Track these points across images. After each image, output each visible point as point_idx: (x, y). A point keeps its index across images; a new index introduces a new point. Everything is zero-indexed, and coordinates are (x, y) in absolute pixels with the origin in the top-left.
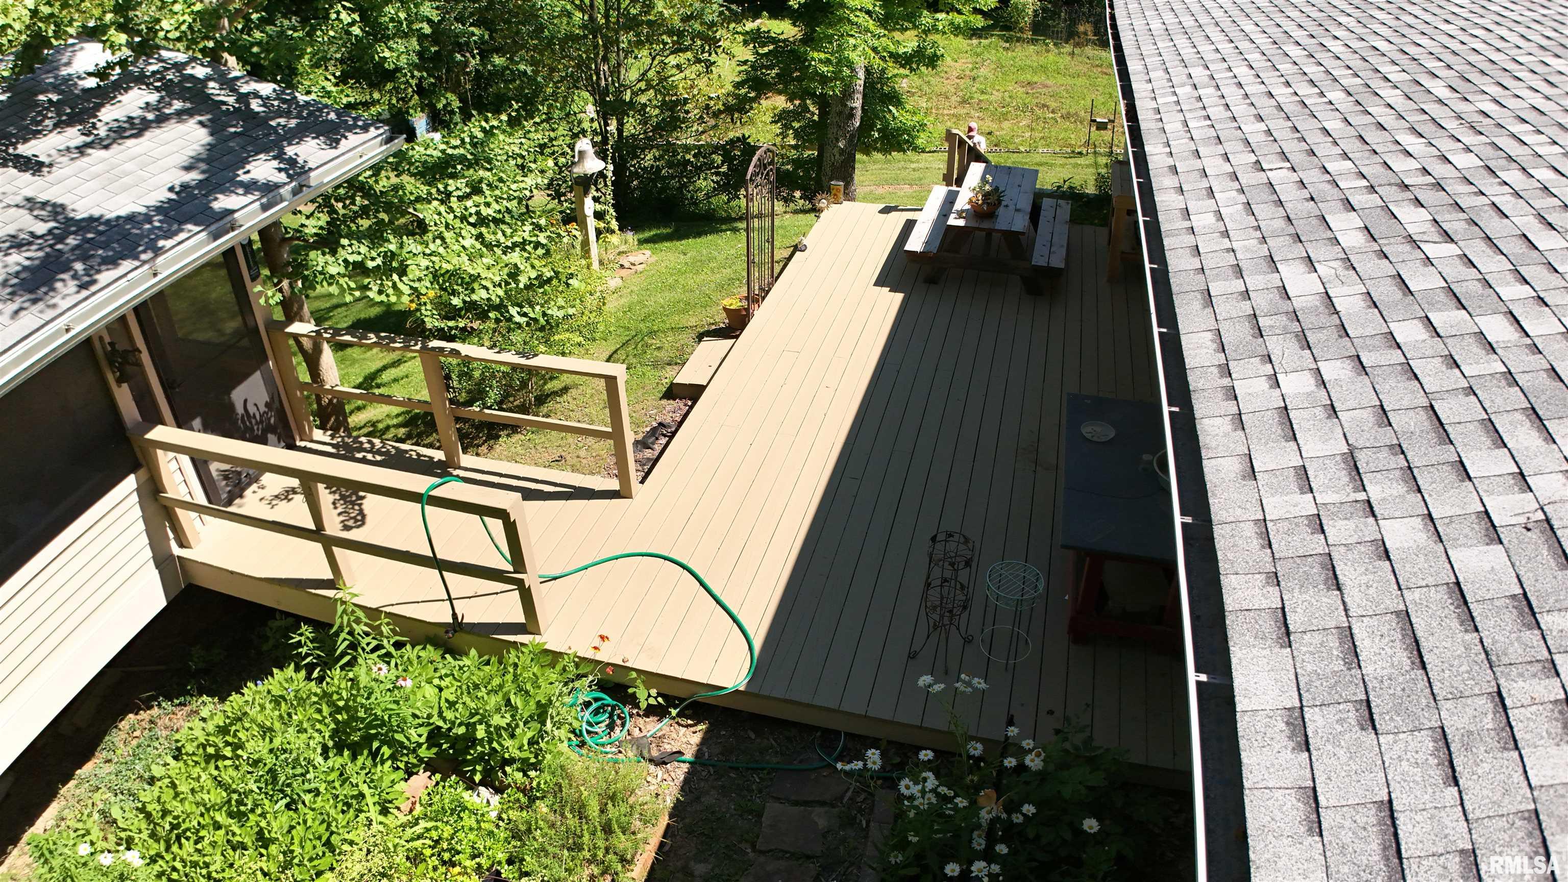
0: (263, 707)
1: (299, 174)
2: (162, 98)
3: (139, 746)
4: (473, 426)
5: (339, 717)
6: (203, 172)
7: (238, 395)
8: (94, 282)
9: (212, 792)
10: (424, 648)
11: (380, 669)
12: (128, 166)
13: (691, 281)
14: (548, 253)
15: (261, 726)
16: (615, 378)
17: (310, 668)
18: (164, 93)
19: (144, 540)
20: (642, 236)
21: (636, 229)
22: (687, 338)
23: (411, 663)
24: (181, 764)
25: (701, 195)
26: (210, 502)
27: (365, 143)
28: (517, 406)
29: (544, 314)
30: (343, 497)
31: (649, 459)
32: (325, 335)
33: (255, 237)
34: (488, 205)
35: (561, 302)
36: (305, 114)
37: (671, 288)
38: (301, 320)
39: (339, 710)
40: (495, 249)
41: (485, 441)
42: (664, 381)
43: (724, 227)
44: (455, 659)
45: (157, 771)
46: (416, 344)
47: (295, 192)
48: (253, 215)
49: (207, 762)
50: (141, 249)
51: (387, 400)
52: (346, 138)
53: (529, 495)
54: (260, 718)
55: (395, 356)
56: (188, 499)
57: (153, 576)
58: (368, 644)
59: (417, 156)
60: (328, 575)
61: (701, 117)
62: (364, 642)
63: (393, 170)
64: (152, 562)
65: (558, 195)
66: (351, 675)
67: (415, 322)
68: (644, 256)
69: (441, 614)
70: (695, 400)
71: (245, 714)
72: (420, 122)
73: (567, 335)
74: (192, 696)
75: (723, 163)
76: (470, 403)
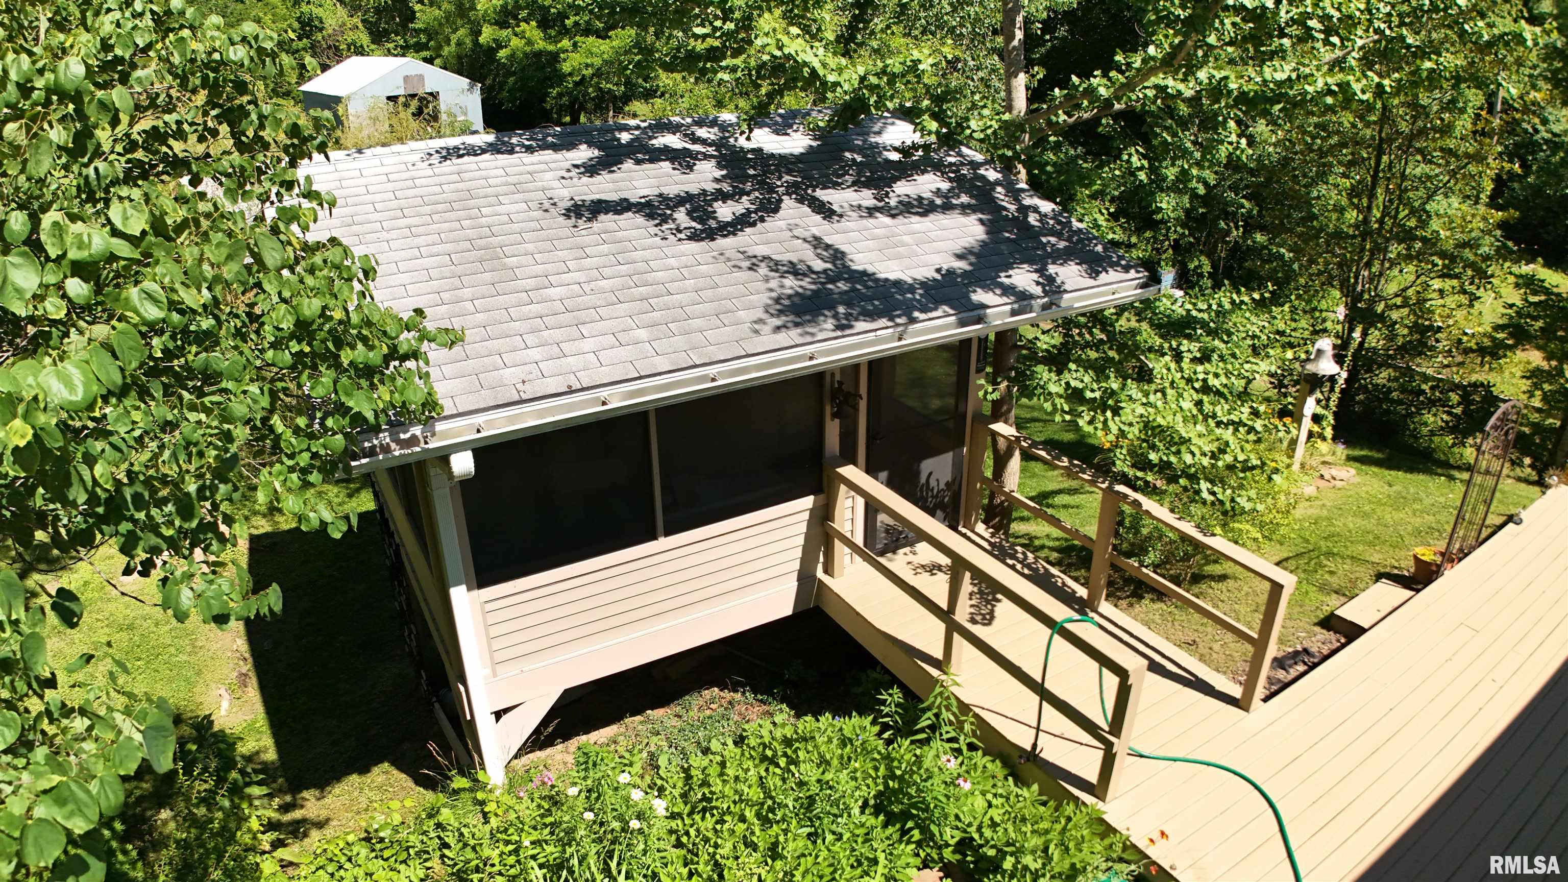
0: (830, 740)
1: (1056, 292)
2: (953, 188)
3: (710, 717)
4: (1122, 577)
5: (891, 783)
6: (971, 264)
7: (927, 466)
8: (851, 327)
9: (754, 788)
10: (993, 761)
11: (949, 761)
12: (906, 239)
13: (1390, 515)
14: (1259, 441)
15: (821, 756)
16: (1282, 587)
17: (885, 727)
18: (955, 184)
19: (799, 553)
20: (1351, 452)
21: (1348, 443)
22: (1366, 573)
23: (975, 769)
24: (738, 751)
25: (1425, 430)
26: (865, 545)
27: (1121, 281)
28: (1171, 576)
29: (1233, 500)
30: (980, 592)
31: (1279, 681)
32: (1023, 443)
33: (992, 337)
34: (1217, 375)
35: (1253, 493)
36: (1074, 239)
37: (1366, 515)
38: (1006, 422)
39: (893, 777)
40: (1210, 420)
41: (1128, 597)
42: (1325, 608)
43: (1439, 471)
44: (1016, 785)
45: (715, 745)
46: (1103, 482)
47: (1045, 307)
48: (1001, 315)
49: (762, 761)
50: (898, 312)
51: (1055, 522)
52: (1107, 272)
53: (1155, 667)
54: (823, 748)
55: (1074, 484)
56: (848, 535)
57: (792, 585)
58: (947, 732)
59: (1162, 309)
60: (938, 654)
61: (1450, 351)
62: (945, 729)
63: (1136, 315)
64: (796, 574)
65: (1280, 385)
66: (918, 752)
67: (1103, 460)
68: (1348, 474)
69: (1022, 738)
70: (1350, 640)
71: (813, 738)
72: (1168, 276)
73: (1248, 527)
74: (774, 699)
75: (1459, 404)
76: (1129, 555)
